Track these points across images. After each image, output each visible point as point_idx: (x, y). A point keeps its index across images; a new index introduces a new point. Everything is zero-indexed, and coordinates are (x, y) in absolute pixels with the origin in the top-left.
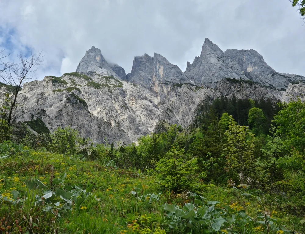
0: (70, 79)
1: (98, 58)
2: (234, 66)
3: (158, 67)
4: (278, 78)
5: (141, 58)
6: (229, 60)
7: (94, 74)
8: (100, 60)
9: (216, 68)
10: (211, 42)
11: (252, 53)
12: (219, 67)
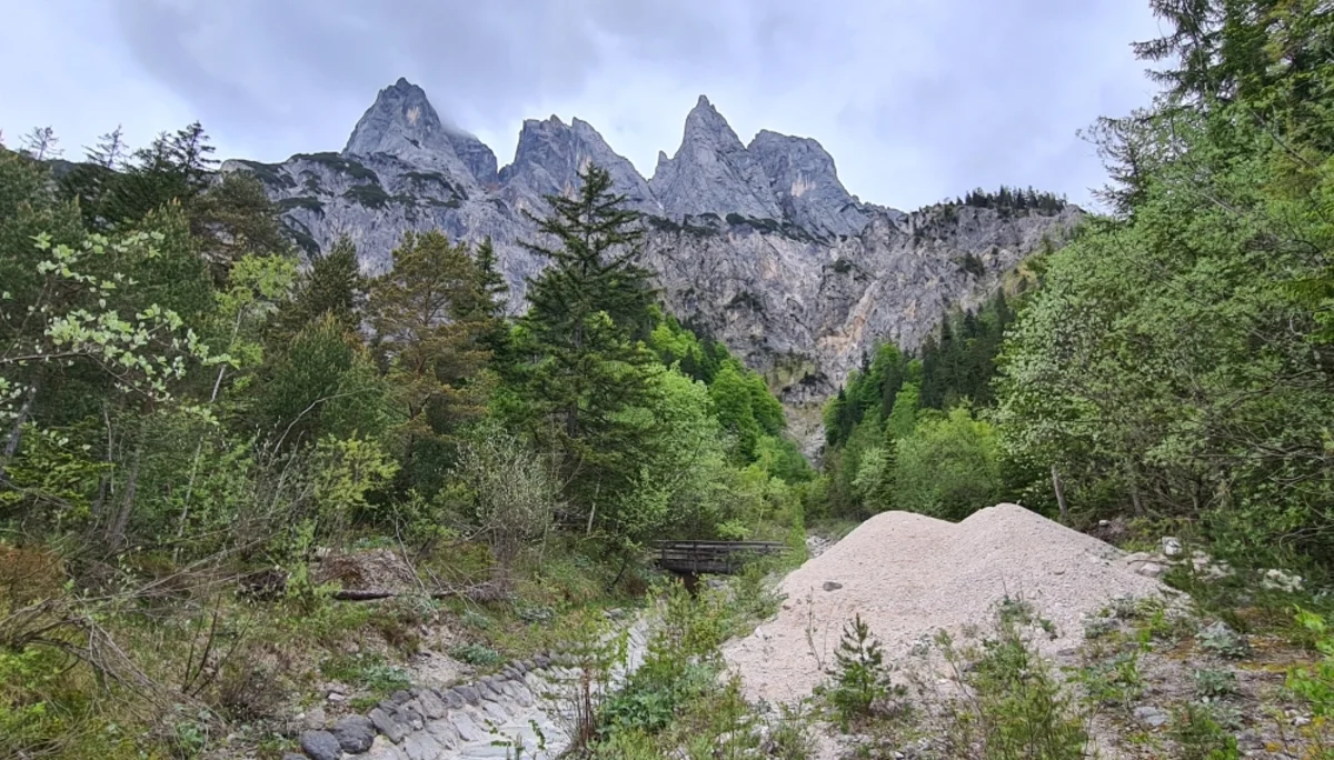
0: (305, 172)
1: (413, 115)
2: (755, 178)
3: (578, 157)
4: (854, 218)
5: (541, 126)
6: (748, 161)
7: (391, 161)
8: (418, 121)
9: (708, 179)
10: (713, 107)
11: (811, 147)
12: (717, 175)
